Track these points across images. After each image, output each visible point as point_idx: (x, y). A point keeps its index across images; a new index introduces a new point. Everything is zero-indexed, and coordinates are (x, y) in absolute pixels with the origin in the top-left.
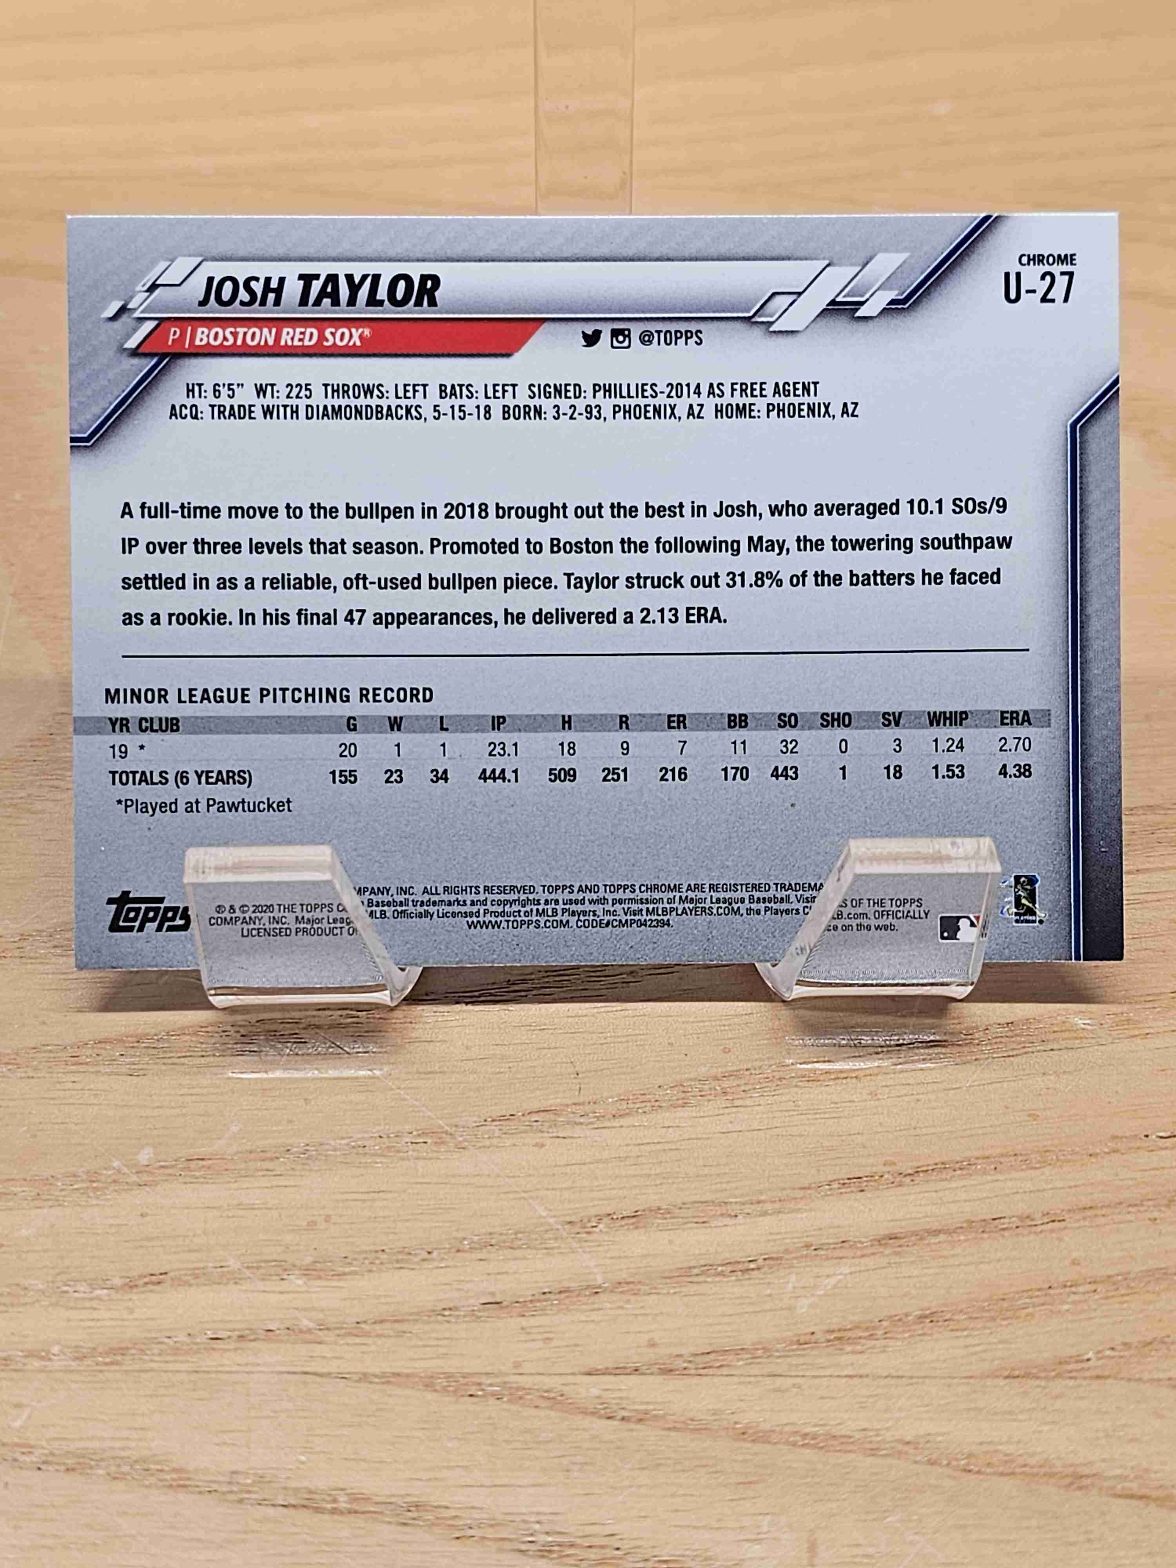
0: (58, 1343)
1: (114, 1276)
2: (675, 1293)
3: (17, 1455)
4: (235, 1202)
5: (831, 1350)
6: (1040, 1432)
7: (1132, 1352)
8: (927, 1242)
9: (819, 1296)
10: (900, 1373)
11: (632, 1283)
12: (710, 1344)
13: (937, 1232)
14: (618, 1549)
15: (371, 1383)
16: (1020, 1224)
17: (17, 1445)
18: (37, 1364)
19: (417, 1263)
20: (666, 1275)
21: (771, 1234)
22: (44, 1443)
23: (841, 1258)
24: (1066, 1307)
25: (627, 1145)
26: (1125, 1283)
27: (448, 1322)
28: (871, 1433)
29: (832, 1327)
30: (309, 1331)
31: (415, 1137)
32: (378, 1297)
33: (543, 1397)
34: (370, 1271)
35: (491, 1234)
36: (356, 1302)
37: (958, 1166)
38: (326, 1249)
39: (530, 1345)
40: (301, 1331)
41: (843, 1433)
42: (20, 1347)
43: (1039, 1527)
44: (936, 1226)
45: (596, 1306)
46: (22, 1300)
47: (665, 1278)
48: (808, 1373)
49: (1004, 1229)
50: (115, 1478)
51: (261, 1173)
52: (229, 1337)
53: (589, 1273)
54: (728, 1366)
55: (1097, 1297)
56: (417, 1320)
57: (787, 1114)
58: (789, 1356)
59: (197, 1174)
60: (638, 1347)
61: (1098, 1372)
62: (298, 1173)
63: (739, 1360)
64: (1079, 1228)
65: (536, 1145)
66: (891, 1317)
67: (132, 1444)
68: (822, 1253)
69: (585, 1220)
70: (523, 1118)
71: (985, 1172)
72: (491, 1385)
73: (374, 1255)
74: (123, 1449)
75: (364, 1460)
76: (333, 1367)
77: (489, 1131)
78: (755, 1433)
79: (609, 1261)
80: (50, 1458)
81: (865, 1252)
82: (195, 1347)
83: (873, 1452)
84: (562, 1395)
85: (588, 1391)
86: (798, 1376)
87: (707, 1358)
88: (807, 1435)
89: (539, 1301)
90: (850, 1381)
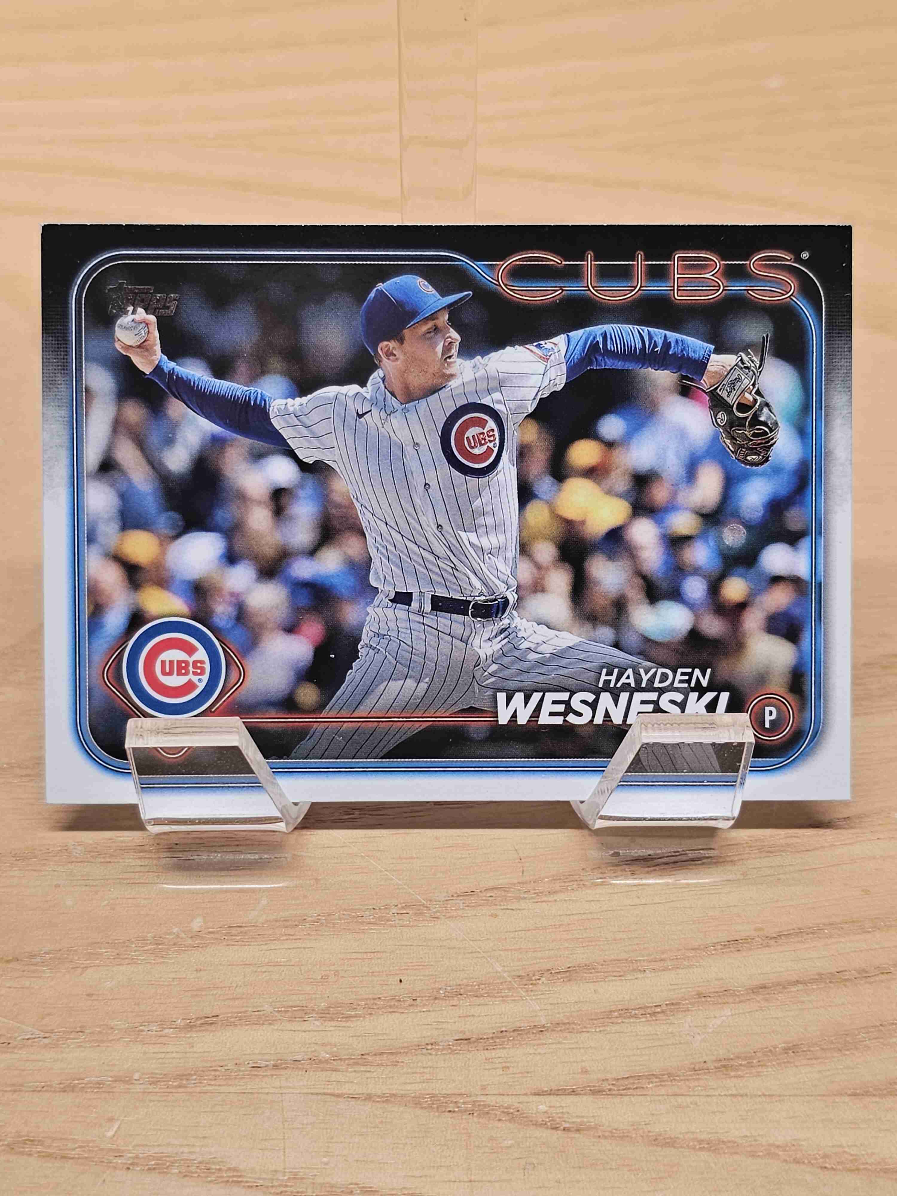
0: (138, 1072)
1: (178, 1019)
2: (600, 1031)
3: (111, 1158)
4: (266, 960)
5: (718, 1075)
6: (877, 1137)
8: (789, 990)
9: (708, 1033)
10: (770, 1092)
11: (569, 1023)
12: (628, 1071)
13: (795, 983)
15: (374, 1101)
16: (858, 976)
17: (111, 1150)
18: (123, 1087)
19: (405, 1008)
20: (593, 1017)
21: (671, 985)
22: (130, 1148)
23: (724, 1003)
25: (560, 915)
27: (430, 1054)
28: (750, 1139)
29: (719, 1058)
30: (327, 1061)
31: (400, 909)
32: (375, 1035)
33: (503, 1112)
34: (371, 1014)
35: (460, 985)
36: (360, 1038)
37: (810, 930)
38: (336, 997)
39: (493, 1072)
40: (320, 1062)
41: (730, 1139)
42: (111, 1074)
44: (795, 978)
45: (541, 1042)
46: (111, 1038)
47: (592, 1020)
48: (702, 1093)
49: (845, 980)
50: (185, 1176)
51: (285, 938)
52: (267, 1066)
53: (536, 1016)
54: (643, 1088)
56: (407, 1053)
57: (680, 890)
58: (688, 1080)
59: (237, 938)
60: (574, 1073)
62: (313, 938)
63: (649, 1083)
65: (491, 915)
66: (762, 1049)
67: (198, 1149)
68: (709, 999)
69: (531, 975)
70: (481, 894)
71: (831, 937)
72: (464, 1103)
73: (372, 1002)
74: (190, 1152)
75: (372, 1162)
76: (346, 1089)
77: (456, 904)
78: (665, 1139)
79: (549, 1007)
80: (136, 1161)
81: (742, 998)
82: (241, 1073)
83: (753, 1155)
84: (518, 1111)
85: (537, 1109)
86: (694, 1095)
87: (626, 1082)
88: (702, 1141)
89: (498, 1038)
90: (734, 1100)
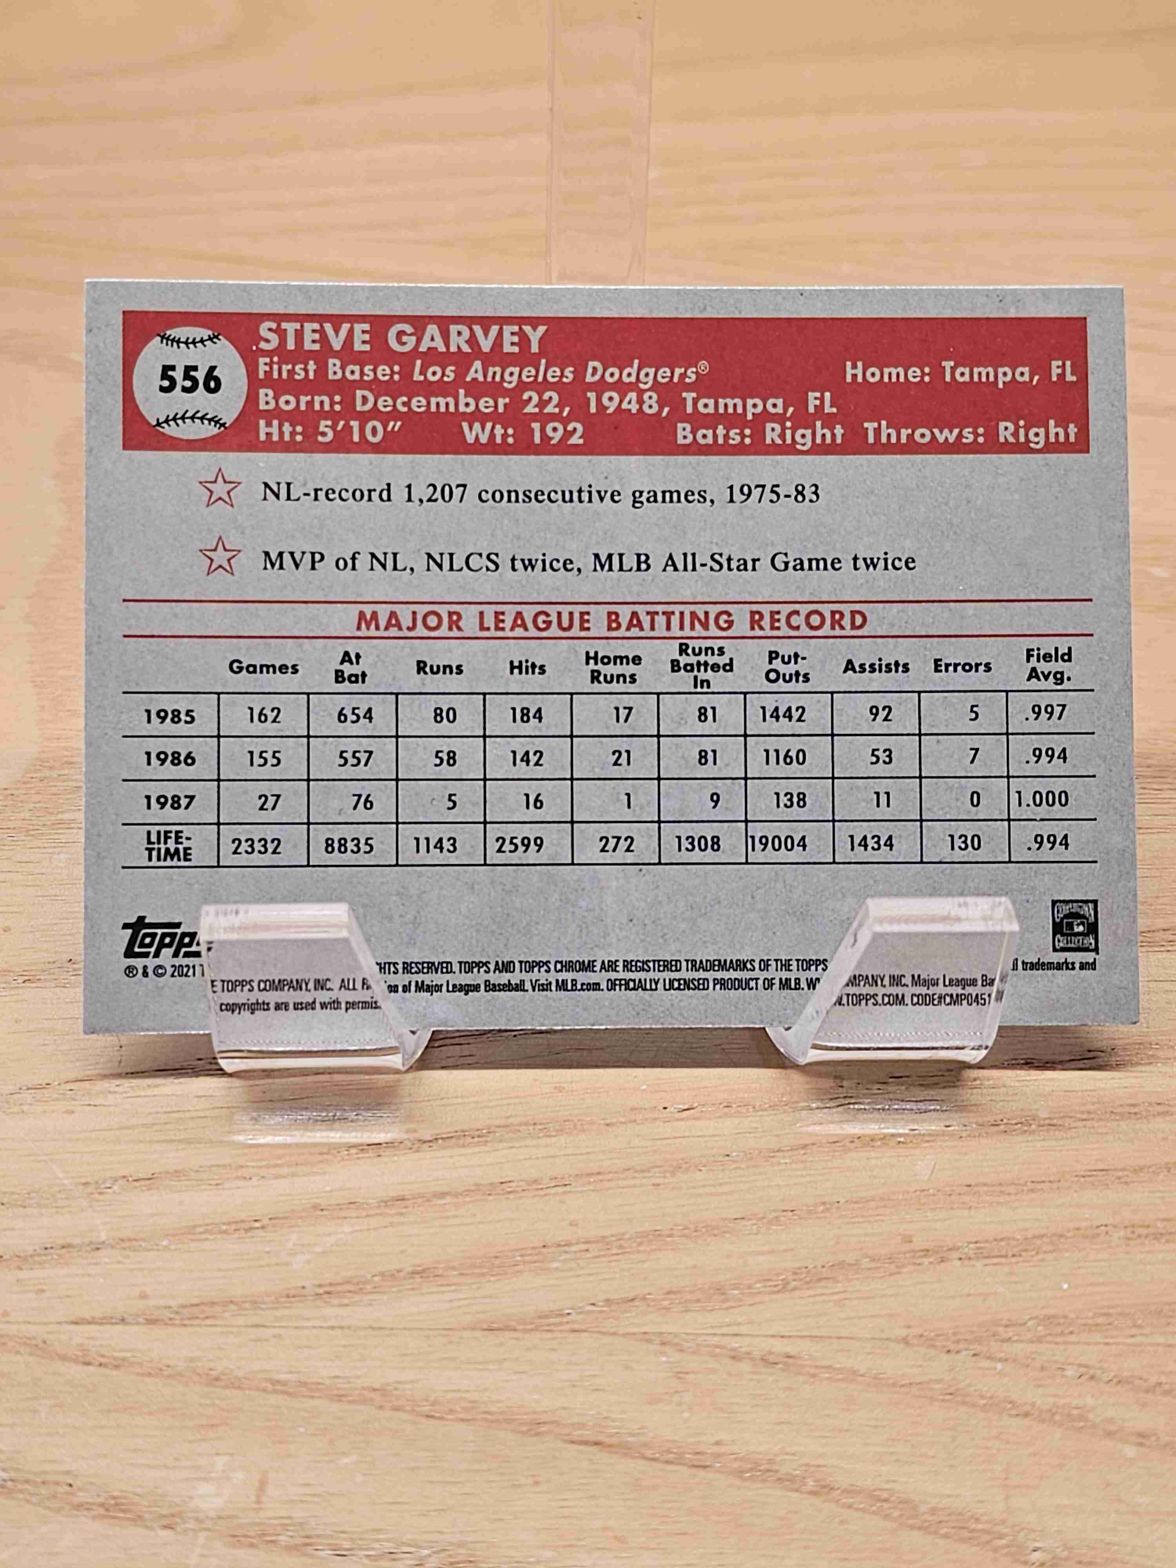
2: (175, 1249)
5: (318, 1302)
6: (507, 1381)
7: (613, 1308)
8: (432, 1204)
9: (316, 1253)
10: (381, 1325)
11: (135, 1240)
12: (200, 1297)
13: (443, 1195)
14: (71, 1485)
16: (527, 1187)
20: (171, 1232)
21: (281, 1195)
23: (345, 1218)
24: (555, 1265)
25: (157, 1113)
26: (617, 1244)
28: (340, 1381)
29: (322, 1282)
33: (25, 1344)
37: (477, 1133)
39: (22, 1296)
41: (315, 1380)
43: (489, 1470)
44: (443, 1189)
45: (94, 1261)
47: (169, 1235)
48: (290, 1324)
49: (509, 1192)
53: (95, 1231)
54: (214, 1317)
55: (589, 1255)
58: (276, 1308)
60: (129, 1299)
61: (576, 1326)
63: (225, 1312)
64: (582, 1192)
65: (66, 1112)
66: (383, 1273)
68: (328, 1213)
69: (101, 1182)
70: (58, 1087)
71: (501, 1141)
77: (22, 1098)
78: (228, 1379)
79: (116, 1220)
81: (370, 1212)
83: (339, 1398)
84: (45, 1342)
85: (70, 1339)
86: (281, 1327)
87: (195, 1310)
88: (278, 1382)
89: (39, 1255)
90: (330, 1332)
